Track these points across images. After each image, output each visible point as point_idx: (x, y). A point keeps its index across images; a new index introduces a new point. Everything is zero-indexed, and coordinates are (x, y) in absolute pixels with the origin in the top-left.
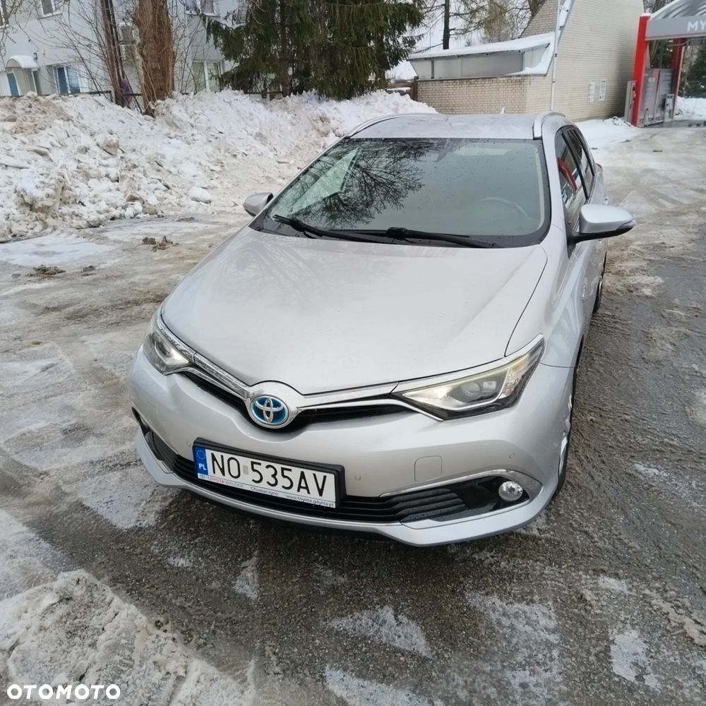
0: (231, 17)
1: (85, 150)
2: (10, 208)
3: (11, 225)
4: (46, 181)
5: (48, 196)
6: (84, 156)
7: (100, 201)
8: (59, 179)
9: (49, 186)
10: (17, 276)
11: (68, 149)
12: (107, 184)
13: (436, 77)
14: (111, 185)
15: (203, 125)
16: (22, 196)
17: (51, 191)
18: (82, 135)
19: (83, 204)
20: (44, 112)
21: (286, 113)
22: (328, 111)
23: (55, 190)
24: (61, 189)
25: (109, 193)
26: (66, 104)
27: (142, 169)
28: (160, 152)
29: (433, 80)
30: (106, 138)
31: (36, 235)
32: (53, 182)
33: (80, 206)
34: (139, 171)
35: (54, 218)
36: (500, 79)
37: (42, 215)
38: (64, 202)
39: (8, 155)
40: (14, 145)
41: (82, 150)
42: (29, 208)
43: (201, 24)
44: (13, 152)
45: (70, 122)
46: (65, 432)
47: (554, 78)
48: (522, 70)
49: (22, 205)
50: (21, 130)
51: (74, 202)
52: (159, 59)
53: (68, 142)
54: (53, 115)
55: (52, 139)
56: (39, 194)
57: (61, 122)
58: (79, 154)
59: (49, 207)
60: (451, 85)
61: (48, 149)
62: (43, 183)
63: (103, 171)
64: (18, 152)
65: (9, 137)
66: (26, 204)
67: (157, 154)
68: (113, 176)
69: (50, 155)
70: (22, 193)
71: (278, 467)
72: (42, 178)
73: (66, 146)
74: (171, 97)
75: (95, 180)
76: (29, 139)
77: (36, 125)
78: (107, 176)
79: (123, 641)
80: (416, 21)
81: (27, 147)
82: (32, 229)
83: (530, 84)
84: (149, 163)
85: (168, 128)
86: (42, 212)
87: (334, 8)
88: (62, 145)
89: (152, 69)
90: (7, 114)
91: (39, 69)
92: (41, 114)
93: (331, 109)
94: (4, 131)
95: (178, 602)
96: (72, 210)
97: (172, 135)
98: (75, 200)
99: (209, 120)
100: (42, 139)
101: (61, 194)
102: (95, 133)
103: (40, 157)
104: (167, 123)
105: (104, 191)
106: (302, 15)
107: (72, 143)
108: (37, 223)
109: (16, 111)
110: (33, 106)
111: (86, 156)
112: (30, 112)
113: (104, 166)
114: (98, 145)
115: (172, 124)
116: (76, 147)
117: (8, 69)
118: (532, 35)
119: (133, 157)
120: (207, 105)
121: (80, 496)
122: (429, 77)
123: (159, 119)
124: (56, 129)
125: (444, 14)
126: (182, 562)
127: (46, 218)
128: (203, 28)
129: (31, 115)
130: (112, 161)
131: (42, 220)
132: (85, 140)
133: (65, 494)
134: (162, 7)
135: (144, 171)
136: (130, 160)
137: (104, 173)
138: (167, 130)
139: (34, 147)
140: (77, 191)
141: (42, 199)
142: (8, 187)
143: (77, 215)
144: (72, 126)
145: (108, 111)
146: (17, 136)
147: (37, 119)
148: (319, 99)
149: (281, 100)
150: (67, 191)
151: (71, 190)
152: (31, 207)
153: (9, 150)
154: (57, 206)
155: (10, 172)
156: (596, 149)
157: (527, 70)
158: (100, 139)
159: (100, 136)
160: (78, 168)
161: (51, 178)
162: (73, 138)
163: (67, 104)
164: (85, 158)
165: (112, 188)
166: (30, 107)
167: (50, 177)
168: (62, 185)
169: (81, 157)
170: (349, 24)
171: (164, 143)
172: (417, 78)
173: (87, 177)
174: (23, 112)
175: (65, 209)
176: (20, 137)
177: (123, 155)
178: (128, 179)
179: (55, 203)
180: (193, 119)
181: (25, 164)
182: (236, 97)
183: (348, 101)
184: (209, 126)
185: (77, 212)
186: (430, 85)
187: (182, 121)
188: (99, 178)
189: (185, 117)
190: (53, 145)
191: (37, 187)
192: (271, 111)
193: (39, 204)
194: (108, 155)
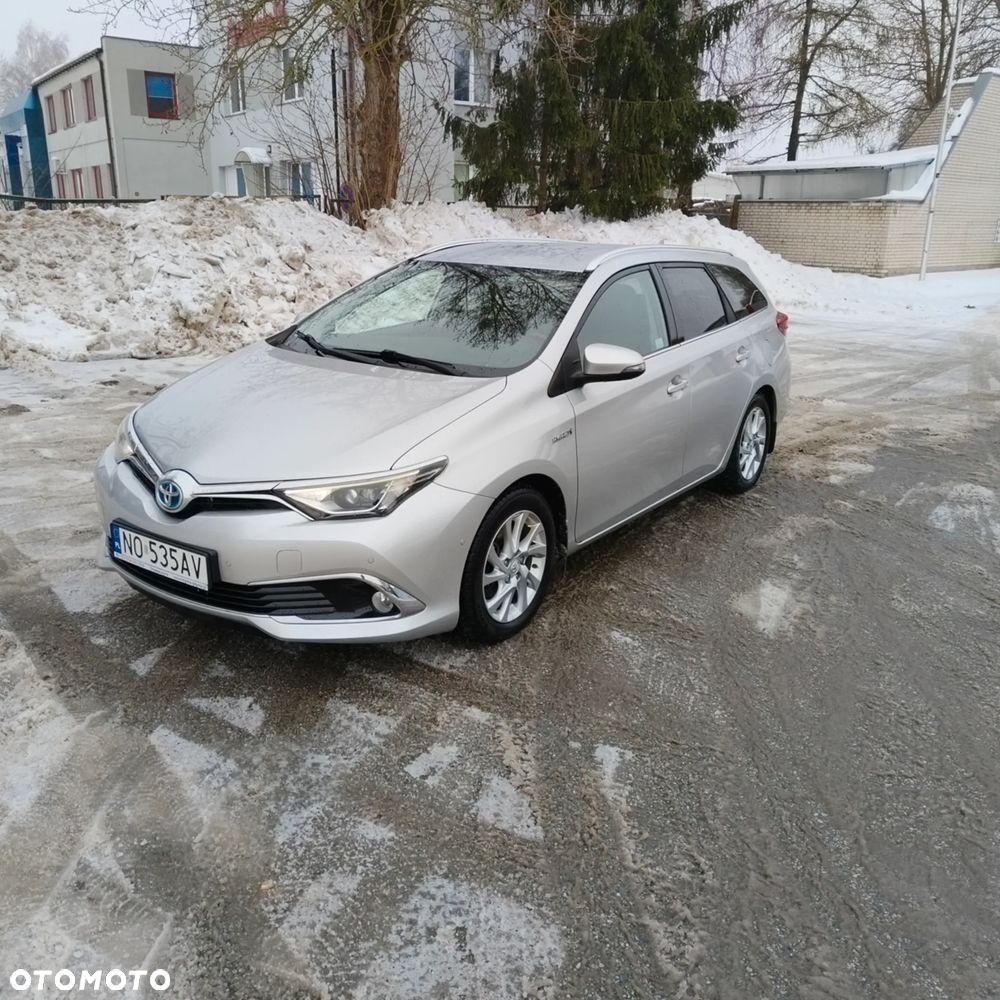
0: (475, 112)
1: (265, 262)
2: (162, 321)
3: (159, 340)
4: (206, 294)
5: (205, 311)
6: (262, 269)
7: (267, 322)
8: (222, 293)
9: (208, 300)
10: (133, 393)
11: (245, 260)
12: (282, 303)
13: (766, 197)
14: (286, 306)
15: (421, 242)
16: (177, 310)
17: (209, 306)
18: (264, 245)
19: (246, 325)
20: (227, 216)
21: (536, 234)
22: (592, 235)
23: (215, 305)
24: (222, 305)
25: (280, 315)
26: (258, 207)
27: (327, 290)
28: (357, 271)
29: (761, 201)
30: (291, 250)
31: (182, 354)
32: (213, 295)
33: (242, 327)
34: (324, 292)
35: (208, 337)
36: (853, 204)
37: (194, 332)
38: (224, 320)
39: (173, 262)
40: (183, 251)
41: (261, 262)
42: (182, 324)
43: (439, 119)
44: (179, 260)
45: (254, 229)
46: (76, 533)
47: (932, 206)
48: (885, 193)
49: (176, 319)
50: (195, 235)
51: (234, 322)
52: (380, 159)
53: (246, 252)
54: (237, 219)
55: (227, 247)
56: (195, 308)
57: (243, 229)
58: (256, 267)
59: (203, 324)
60: (783, 210)
61: (221, 258)
62: (201, 296)
63: (279, 288)
64: (186, 259)
65: (180, 241)
66: (179, 318)
67: (353, 273)
68: (290, 295)
69: (223, 266)
70: (178, 306)
71: (168, 547)
72: (202, 291)
73: (243, 256)
74: (389, 207)
75: (268, 298)
76: (201, 246)
77: (212, 230)
78: (283, 294)
79: (6, 680)
80: (728, 123)
81: (199, 255)
82: (180, 347)
83: (895, 213)
84: (339, 283)
85: (378, 243)
86: (195, 329)
87: (613, 104)
88: (238, 255)
89: (370, 171)
90: (184, 215)
91: (271, 165)
92: (223, 218)
93: (597, 232)
94: (175, 235)
95: (73, 667)
96: (230, 330)
97: (381, 252)
98: (237, 319)
99: (430, 237)
100: (216, 246)
101: (222, 311)
102: (282, 243)
103: (210, 266)
104: (379, 237)
105: (275, 312)
106: (565, 113)
107: (251, 254)
108: (187, 341)
109: (195, 212)
110: (216, 208)
111: (264, 269)
112: (211, 215)
113: (283, 282)
114: (281, 258)
115: (383, 239)
116: (255, 258)
117: (238, 163)
118: (918, 146)
119: (319, 274)
120: (431, 219)
121: (52, 583)
122: (756, 197)
123: (370, 232)
124: (235, 236)
125: (793, 114)
126: (100, 641)
127: (198, 336)
128: (440, 124)
129: (211, 219)
130: (293, 277)
131: (193, 338)
132: (267, 251)
133: (41, 580)
134: (390, 100)
135: (330, 292)
136: (315, 278)
137: (280, 291)
138: (376, 245)
139: (206, 256)
140: (241, 309)
141: (198, 314)
142: (165, 299)
143: (235, 337)
144: (255, 234)
145: (308, 219)
146: (187, 241)
147: (216, 223)
148: (584, 218)
149: (533, 218)
150: (230, 307)
151: (233, 307)
152: (185, 322)
153: (176, 257)
154: (215, 323)
155: (171, 282)
156: (973, 307)
157: (894, 194)
158: (284, 251)
159: (285, 247)
160: (251, 282)
161: (213, 292)
162: (253, 247)
163: (261, 208)
164: (263, 273)
165: (285, 309)
166: (213, 209)
167: (211, 289)
168: (225, 300)
169: (257, 270)
170: (630, 125)
171: (364, 261)
172: (738, 197)
173: (259, 293)
174: (203, 214)
175: (224, 329)
176: (192, 242)
177: (308, 271)
178: (306, 300)
179: (210, 320)
180: (410, 234)
181: (190, 274)
182: (474, 210)
183: (622, 222)
184: (428, 243)
185: (235, 333)
186: (756, 209)
187: (395, 235)
188: (272, 296)
189: (399, 230)
190: (228, 255)
191: (194, 300)
192: (519, 230)
193: (193, 320)
194: (290, 270)
